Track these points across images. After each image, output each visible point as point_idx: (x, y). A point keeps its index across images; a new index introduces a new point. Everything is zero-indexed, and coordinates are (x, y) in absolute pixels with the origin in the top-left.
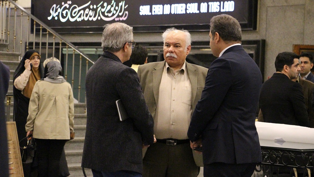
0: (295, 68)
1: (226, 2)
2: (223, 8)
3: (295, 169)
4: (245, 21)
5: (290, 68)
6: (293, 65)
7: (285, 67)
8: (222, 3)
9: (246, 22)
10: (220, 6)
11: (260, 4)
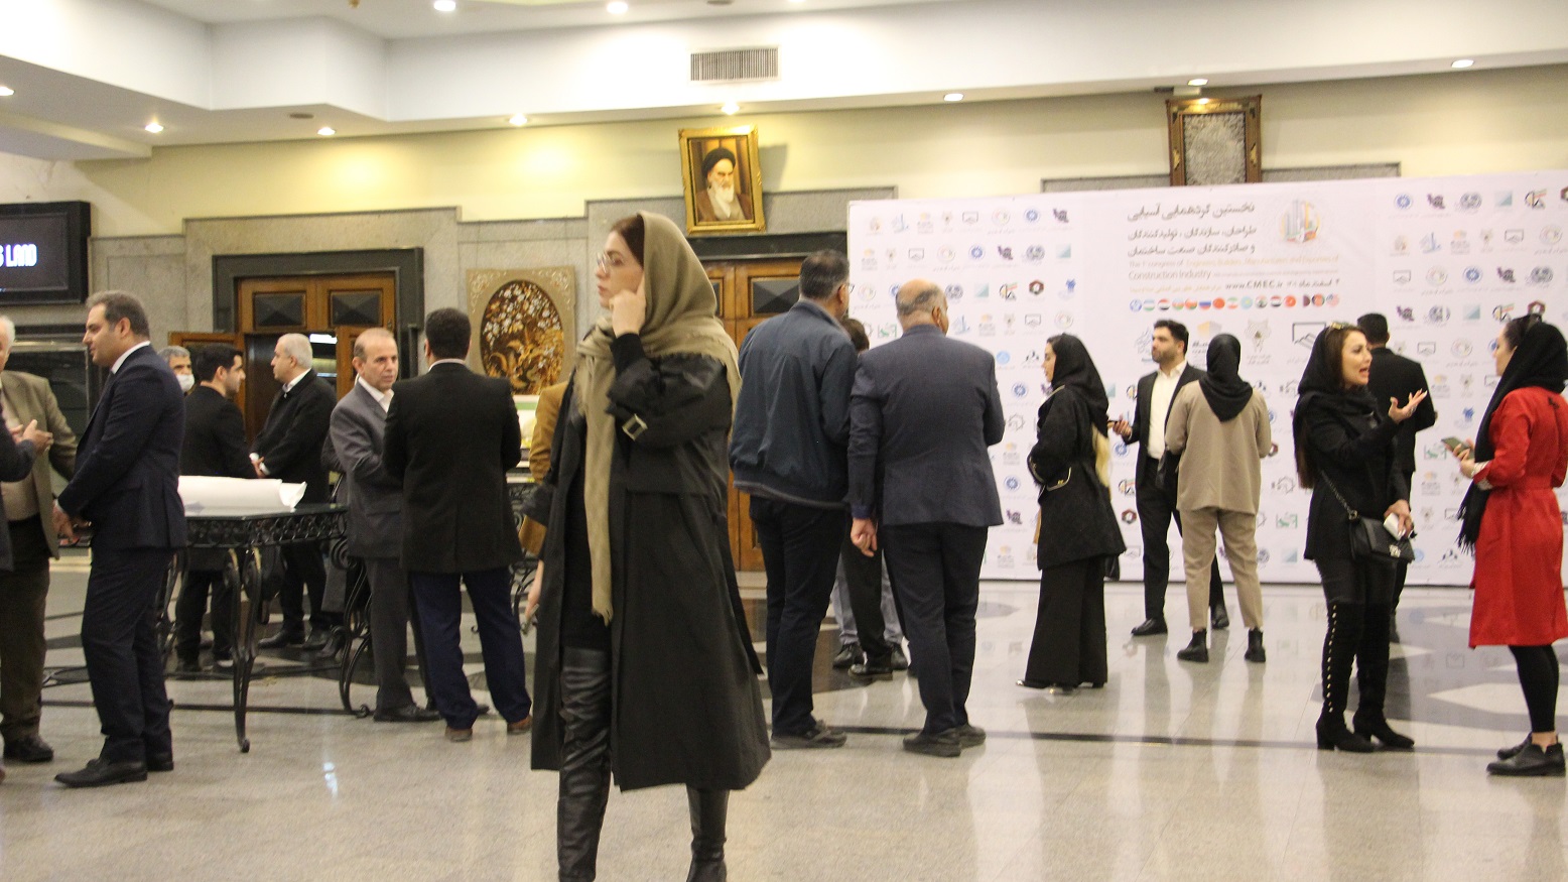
0: (236, 373)
1: (17, 247)
2: (12, 259)
3: (232, 551)
4: (60, 284)
5: (228, 372)
6: (233, 368)
7: (219, 369)
8: (8, 247)
9: (66, 288)
10: (4, 253)
11: (93, 252)
